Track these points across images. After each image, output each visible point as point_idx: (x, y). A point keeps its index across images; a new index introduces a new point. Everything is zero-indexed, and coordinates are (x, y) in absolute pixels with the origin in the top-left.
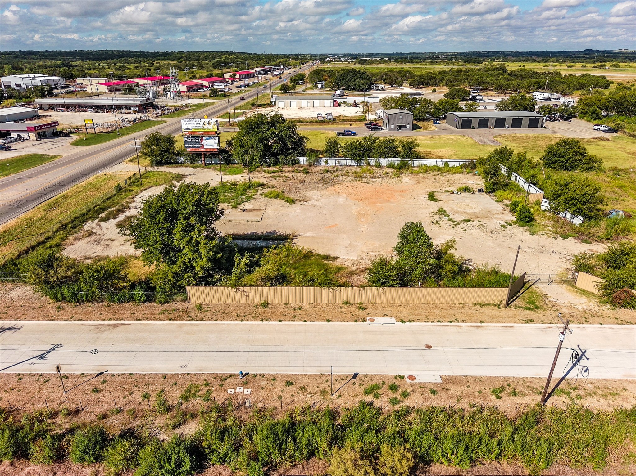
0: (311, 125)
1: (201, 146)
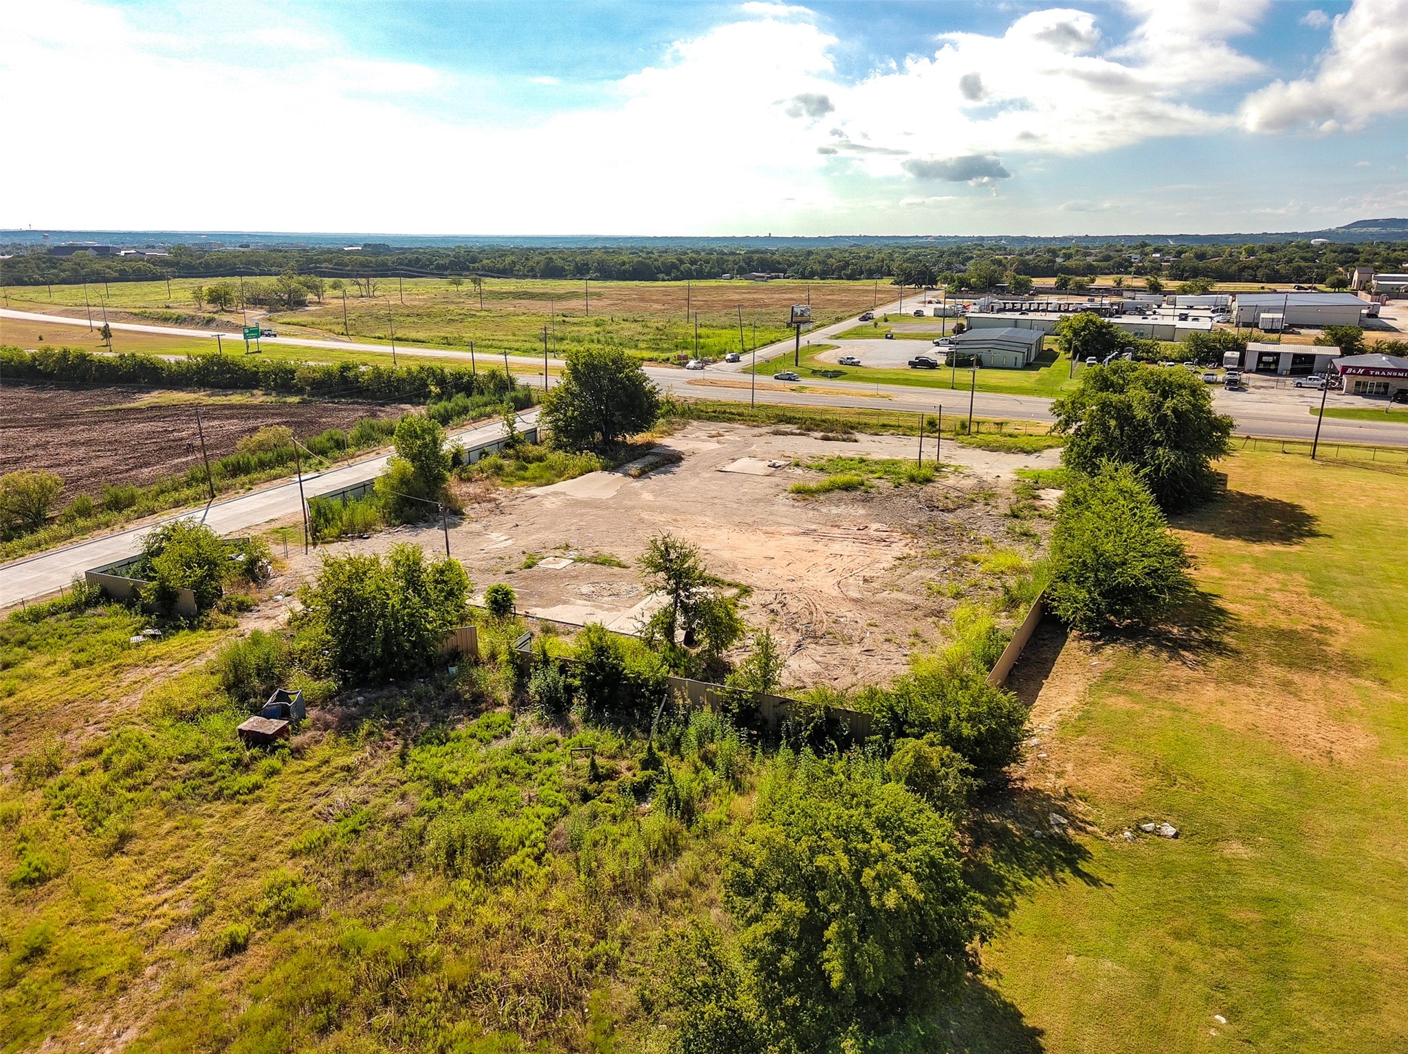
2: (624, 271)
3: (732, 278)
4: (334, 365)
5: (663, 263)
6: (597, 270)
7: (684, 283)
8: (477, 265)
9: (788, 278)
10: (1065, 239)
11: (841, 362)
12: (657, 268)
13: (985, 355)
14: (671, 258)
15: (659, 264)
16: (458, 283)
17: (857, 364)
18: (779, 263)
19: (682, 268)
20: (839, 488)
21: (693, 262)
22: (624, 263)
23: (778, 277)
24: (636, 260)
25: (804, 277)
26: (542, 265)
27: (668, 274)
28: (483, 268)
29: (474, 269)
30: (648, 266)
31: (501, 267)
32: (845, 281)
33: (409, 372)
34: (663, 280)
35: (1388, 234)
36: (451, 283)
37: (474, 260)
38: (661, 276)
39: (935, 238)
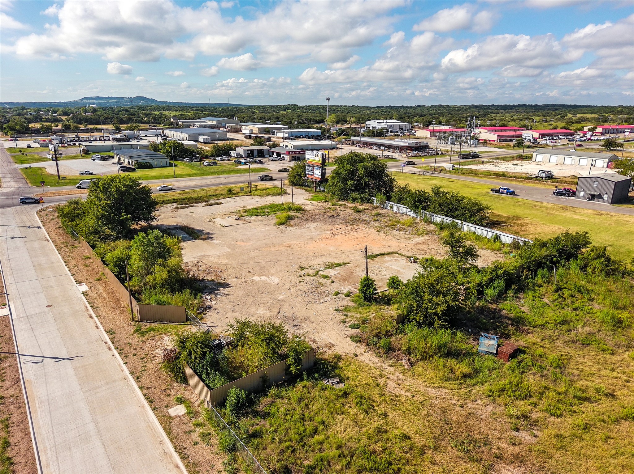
0: (515, 181)
1: (312, 174)
11: (82, 174)
17: (91, 174)
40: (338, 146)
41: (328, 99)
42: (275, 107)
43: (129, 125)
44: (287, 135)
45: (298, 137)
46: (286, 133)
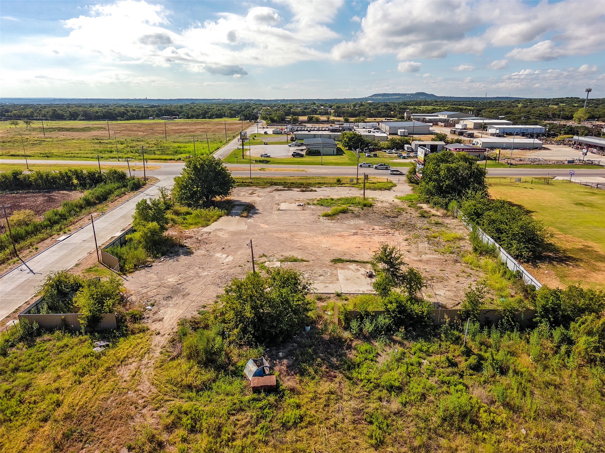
2: (98, 116)
3: (154, 119)
4: (9, 172)
5: (119, 112)
6: (83, 116)
7: (131, 122)
8: (10, 114)
9: (181, 118)
10: (275, 101)
11: (262, 156)
12: (116, 114)
13: (321, 150)
14: (122, 109)
15: (116, 112)
16: (16, 124)
17: (268, 157)
18: (174, 111)
19: (129, 114)
20: (341, 212)
21: (133, 111)
22: (97, 112)
23: (176, 118)
24: (104, 110)
25: (188, 118)
26: (51, 113)
27: (123, 117)
28: (14, 115)
29: (8, 116)
30: (111, 113)
31: (26, 114)
32: (207, 120)
33: (61, 173)
34: (120, 120)
35: (385, 99)
36: (11, 124)
37: (7, 111)
38: (119, 118)
39: (222, 100)
40: (543, 146)
41: (589, 91)
42: (545, 100)
43: (357, 118)
44: (498, 131)
45: (510, 134)
46: (497, 129)
